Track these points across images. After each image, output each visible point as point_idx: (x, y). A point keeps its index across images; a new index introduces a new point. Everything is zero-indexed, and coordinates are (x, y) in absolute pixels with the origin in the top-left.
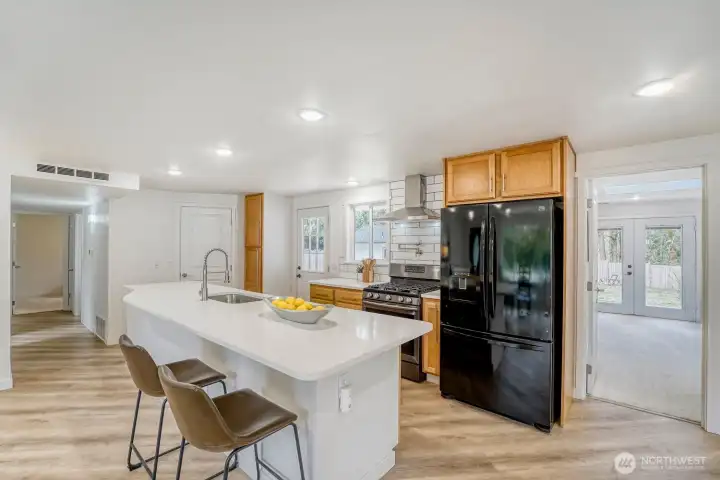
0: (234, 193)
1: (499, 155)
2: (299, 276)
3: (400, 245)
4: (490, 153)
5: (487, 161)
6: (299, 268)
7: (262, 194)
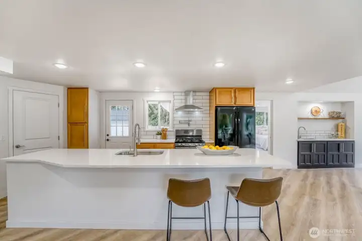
0: (59, 85)
1: (236, 90)
2: (108, 140)
3: (180, 121)
4: (232, 88)
5: (231, 91)
6: (108, 135)
7: (87, 88)
